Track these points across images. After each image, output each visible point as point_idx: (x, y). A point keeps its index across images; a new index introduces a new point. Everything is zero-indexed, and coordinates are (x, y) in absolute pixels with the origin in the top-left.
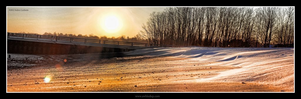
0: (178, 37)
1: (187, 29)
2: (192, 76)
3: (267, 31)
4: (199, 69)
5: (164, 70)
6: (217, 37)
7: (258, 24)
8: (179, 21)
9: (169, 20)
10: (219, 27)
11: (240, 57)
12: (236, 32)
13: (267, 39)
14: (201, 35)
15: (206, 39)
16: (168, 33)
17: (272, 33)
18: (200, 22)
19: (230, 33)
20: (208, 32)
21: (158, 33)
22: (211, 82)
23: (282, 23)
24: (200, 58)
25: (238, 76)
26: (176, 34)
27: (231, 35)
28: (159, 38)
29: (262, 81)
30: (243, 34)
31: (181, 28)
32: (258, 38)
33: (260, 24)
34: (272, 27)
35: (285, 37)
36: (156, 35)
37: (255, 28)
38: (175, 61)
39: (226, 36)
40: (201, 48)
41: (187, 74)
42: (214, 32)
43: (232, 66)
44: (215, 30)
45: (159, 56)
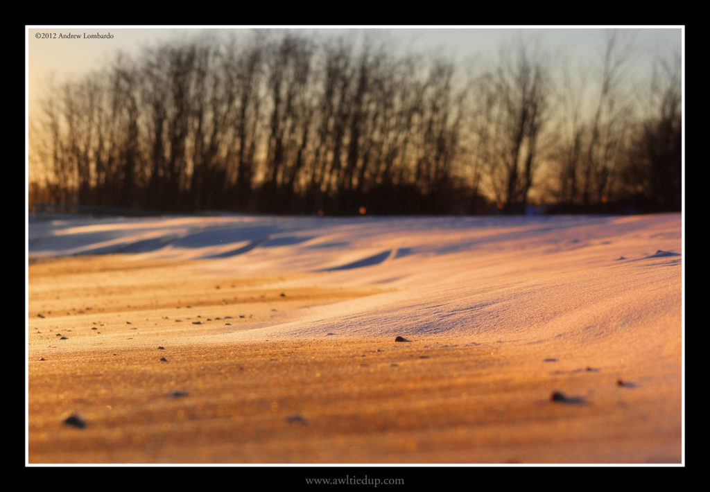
0: (155, 173)
1: (189, 143)
2: (199, 323)
3: (516, 151)
4: (235, 301)
5: (89, 305)
6: (314, 176)
7: (481, 120)
8: (158, 107)
9: (116, 105)
10: (323, 133)
11: (403, 252)
12: (393, 153)
13: (517, 182)
14: (247, 169)
15: (269, 184)
16: (111, 160)
17: (536, 159)
18: (243, 109)
19: (366, 158)
20: (278, 154)
21: (71, 159)
22: (275, 340)
23: (576, 117)
24: (241, 258)
25: (387, 314)
26: (144, 163)
27: (371, 166)
28: (73, 181)
29: (479, 333)
30: (420, 162)
31: (165, 136)
32: (478, 177)
33: (489, 120)
34: (534, 131)
35: (587, 173)
36: (60, 167)
37: (468, 139)
38: (141, 273)
39: (349, 171)
40: (248, 220)
41: (178, 317)
42: (300, 153)
43: (368, 289)
44: (304, 145)
45: (76, 255)
